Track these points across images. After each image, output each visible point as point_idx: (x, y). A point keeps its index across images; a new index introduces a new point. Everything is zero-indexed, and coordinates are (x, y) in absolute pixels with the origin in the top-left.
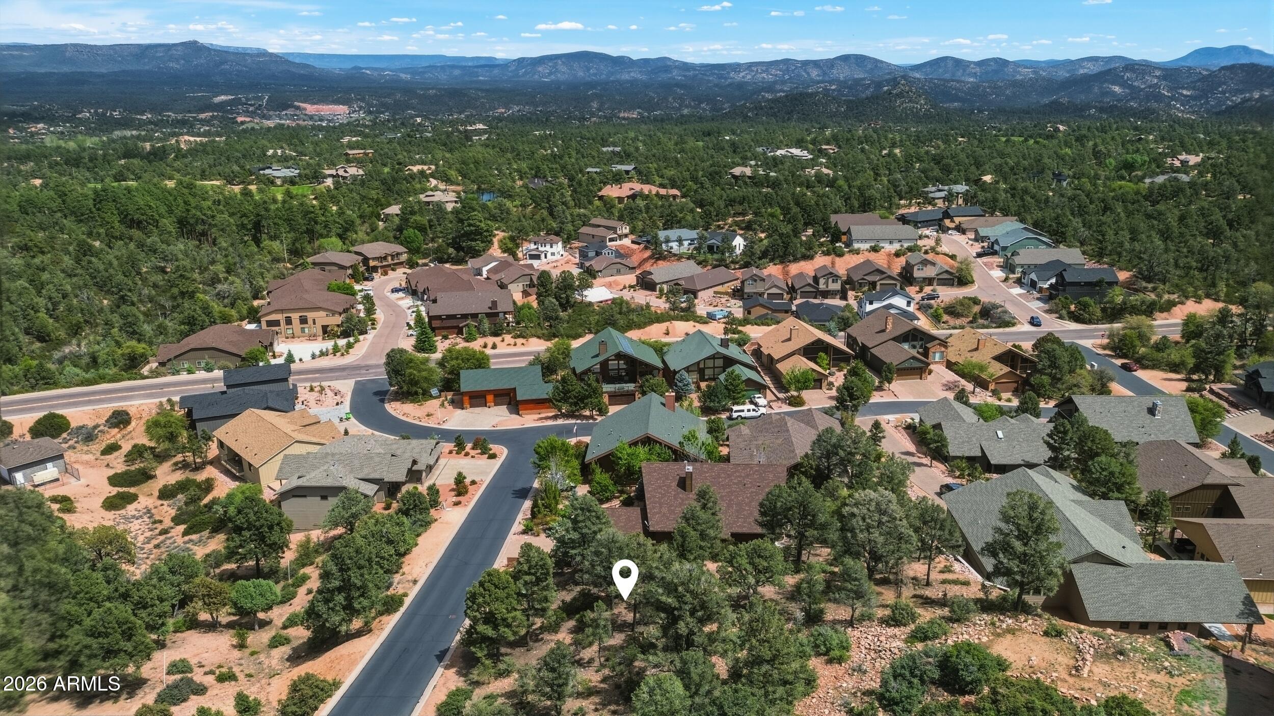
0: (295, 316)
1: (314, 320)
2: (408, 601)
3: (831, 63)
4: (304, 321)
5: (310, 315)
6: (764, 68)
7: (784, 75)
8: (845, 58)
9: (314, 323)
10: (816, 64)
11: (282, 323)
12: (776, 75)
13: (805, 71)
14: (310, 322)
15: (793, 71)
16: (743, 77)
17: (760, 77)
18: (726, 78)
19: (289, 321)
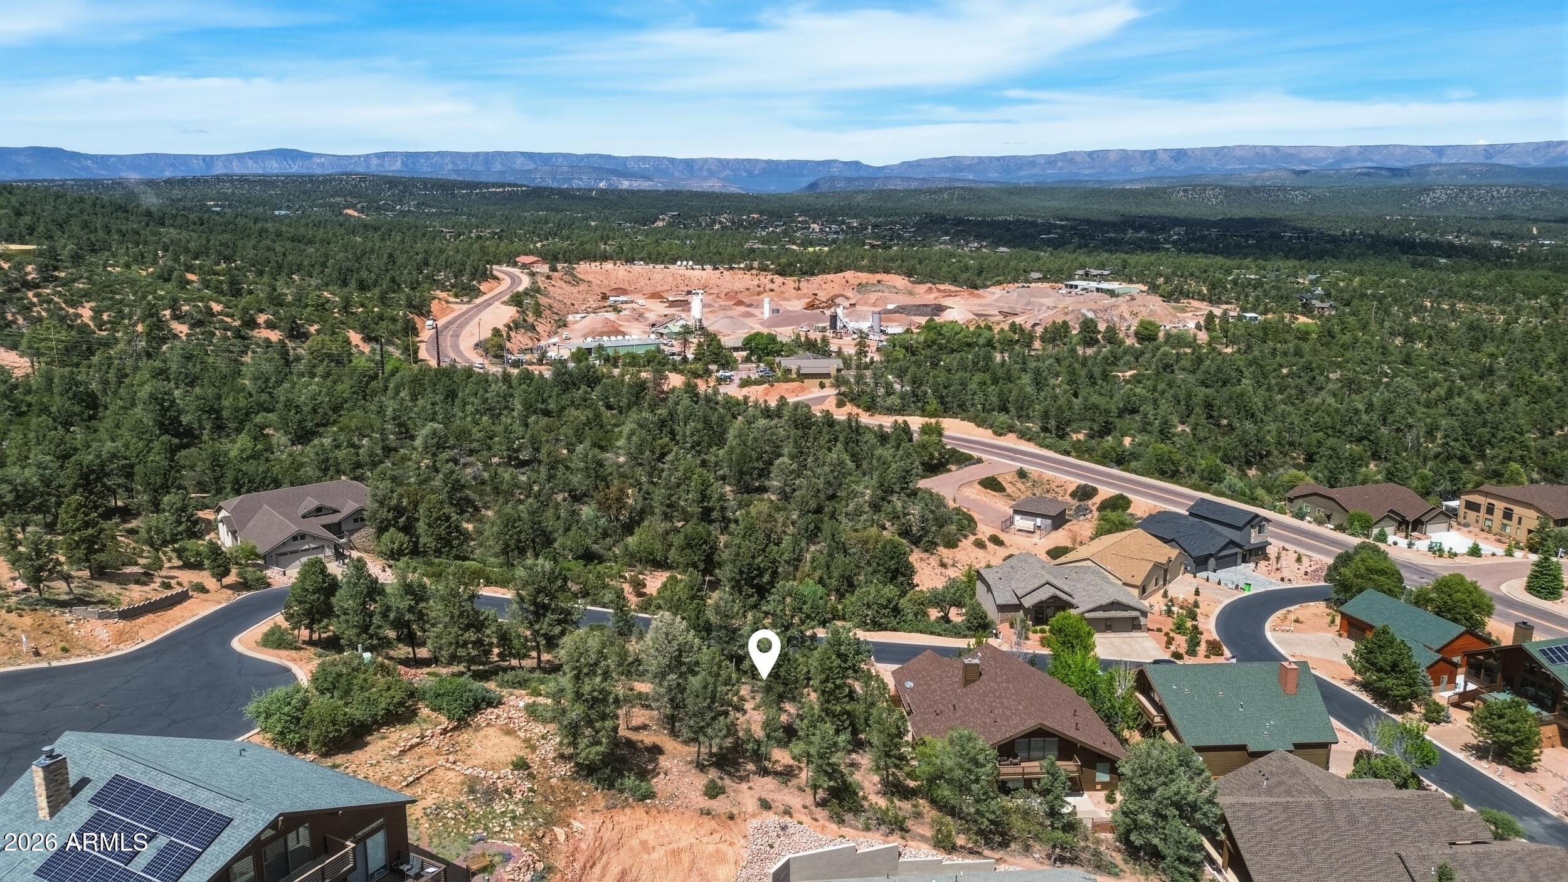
0: (1500, 506)
1: (1520, 519)
4: (1508, 515)
5: (1518, 510)
9: (1519, 523)
11: (1483, 509)
14: (1515, 518)
19: (1490, 510)
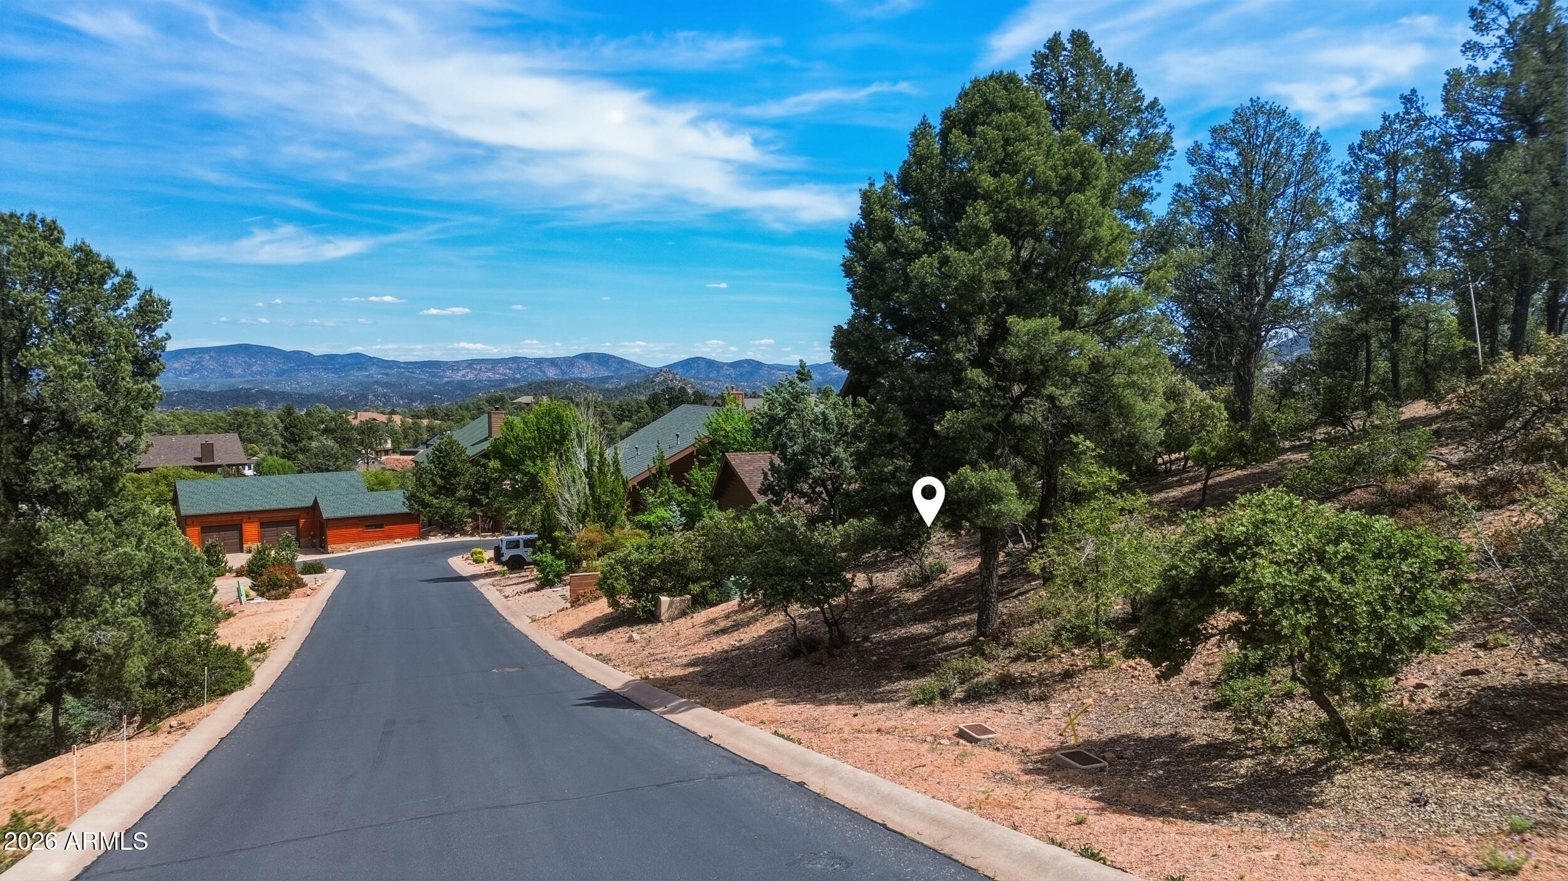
2: (265, 675)
3: (571, 361)
6: (489, 366)
7: (515, 374)
8: (587, 357)
10: (553, 362)
12: (505, 375)
13: (540, 369)
15: (525, 369)
16: (463, 376)
17: (484, 376)
18: (441, 377)
